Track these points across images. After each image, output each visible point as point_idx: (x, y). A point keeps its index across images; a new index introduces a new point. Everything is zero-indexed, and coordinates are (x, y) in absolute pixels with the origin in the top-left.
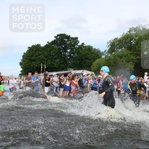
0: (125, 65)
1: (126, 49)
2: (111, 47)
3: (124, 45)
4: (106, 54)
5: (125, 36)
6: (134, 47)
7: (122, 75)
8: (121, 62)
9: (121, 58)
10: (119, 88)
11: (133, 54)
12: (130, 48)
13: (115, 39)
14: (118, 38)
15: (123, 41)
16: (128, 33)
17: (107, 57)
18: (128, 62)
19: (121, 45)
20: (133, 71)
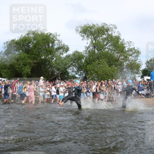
0: (22, 68)
1: (23, 52)
2: (8, 49)
3: (21, 48)
4: (2, 56)
5: (23, 38)
6: (31, 50)
7: (18, 79)
8: (18, 65)
9: (17, 61)
11: (30, 57)
12: (27, 51)
13: (13, 41)
14: (16, 40)
15: (20, 44)
16: (27, 36)
17: (3, 59)
18: (25, 65)
19: (18, 48)
20: (30, 75)
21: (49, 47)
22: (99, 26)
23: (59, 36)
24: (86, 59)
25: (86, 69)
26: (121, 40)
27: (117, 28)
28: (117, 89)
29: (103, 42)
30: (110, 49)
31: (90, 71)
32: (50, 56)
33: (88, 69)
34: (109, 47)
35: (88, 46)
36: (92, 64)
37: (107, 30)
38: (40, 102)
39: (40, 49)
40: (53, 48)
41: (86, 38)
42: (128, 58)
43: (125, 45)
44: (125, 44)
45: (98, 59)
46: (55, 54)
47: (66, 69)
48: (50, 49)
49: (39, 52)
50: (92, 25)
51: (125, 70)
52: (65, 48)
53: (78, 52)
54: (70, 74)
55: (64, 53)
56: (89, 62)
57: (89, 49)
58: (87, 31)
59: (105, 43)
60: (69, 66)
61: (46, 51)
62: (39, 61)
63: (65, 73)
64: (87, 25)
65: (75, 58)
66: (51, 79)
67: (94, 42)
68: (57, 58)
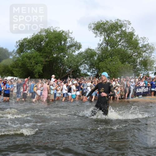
0: (34, 66)
1: (35, 51)
2: (20, 48)
3: (33, 46)
4: (14, 55)
5: (36, 36)
6: (43, 48)
7: (29, 78)
8: (30, 64)
9: (29, 60)
10: (26, 90)
11: (42, 56)
12: (39, 50)
13: (25, 39)
14: (28, 39)
15: (33, 42)
16: (39, 34)
17: (16, 58)
18: (37, 64)
19: (30, 46)
20: (41, 73)
21: (61, 45)
22: (112, 23)
23: (71, 33)
24: (99, 56)
25: (98, 67)
26: (135, 36)
27: (131, 24)
28: (129, 86)
29: (116, 39)
30: (123, 45)
31: (103, 69)
32: (62, 54)
33: (100, 67)
34: (122, 44)
35: (100, 43)
36: (104, 61)
37: (121, 26)
38: (51, 100)
39: (53, 47)
40: (65, 46)
41: (99, 36)
42: (142, 54)
43: (139, 42)
44: (139, 40)
45: (111, 56)
46: (67, 52)
47: (77, 67)
48: (62, 47)
49: (51, 50)
50: (105, 22)
51: (138, 67)
52: (77, 46)
53: (91, 50)
54: (82, 72)
55: (76, 51)
56: (101, 59)
57: (102, 46)
58: (100, 27)
59: (118, 40)
60: (81, 64)
61: (58, 49)
62: (50, 59)
63: (77, 71)
64: (100, 21)
65: (87, 56)
66: (63, 77)
67: (107, 38)
68: (69, 56)
